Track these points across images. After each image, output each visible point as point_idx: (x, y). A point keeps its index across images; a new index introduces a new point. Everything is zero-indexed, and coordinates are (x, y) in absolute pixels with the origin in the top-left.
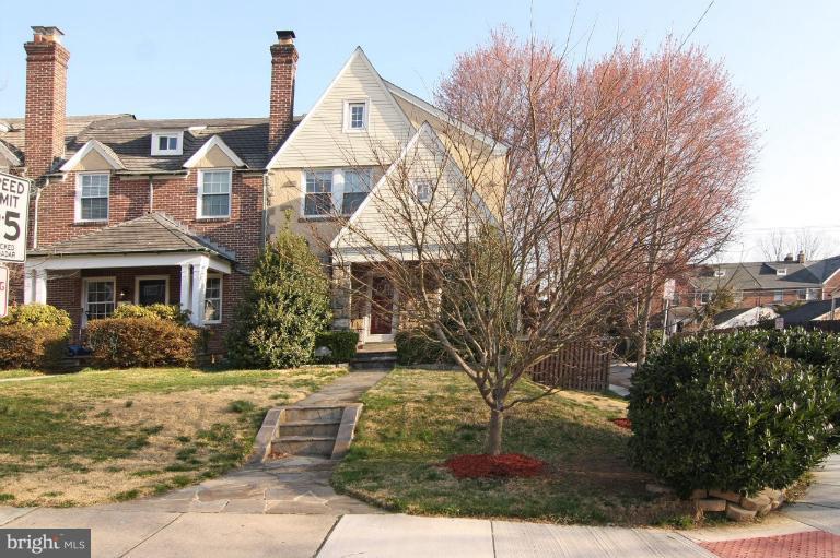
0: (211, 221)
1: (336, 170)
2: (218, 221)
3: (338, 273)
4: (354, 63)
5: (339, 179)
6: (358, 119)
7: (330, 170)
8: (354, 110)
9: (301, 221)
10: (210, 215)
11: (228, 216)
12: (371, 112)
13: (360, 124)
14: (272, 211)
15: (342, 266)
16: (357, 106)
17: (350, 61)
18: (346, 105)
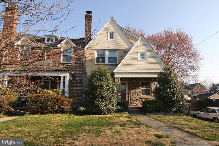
0: (66, 63)
1: (106, 50)
2: (68, 63)
3: (117, 80)
4: (110, 21)
5: (107, 53)
6: (112, 36)
7: (104, 50)
8: (111, 34)
9: (95, 65)
10: (65, 61)
11: (72, 62)
12: (116, 35)
13: (113, 38)
14: (86, 61)
15: (118, 78)
16: (112, 33)
17: (109, 20)
18: (109, 32)
